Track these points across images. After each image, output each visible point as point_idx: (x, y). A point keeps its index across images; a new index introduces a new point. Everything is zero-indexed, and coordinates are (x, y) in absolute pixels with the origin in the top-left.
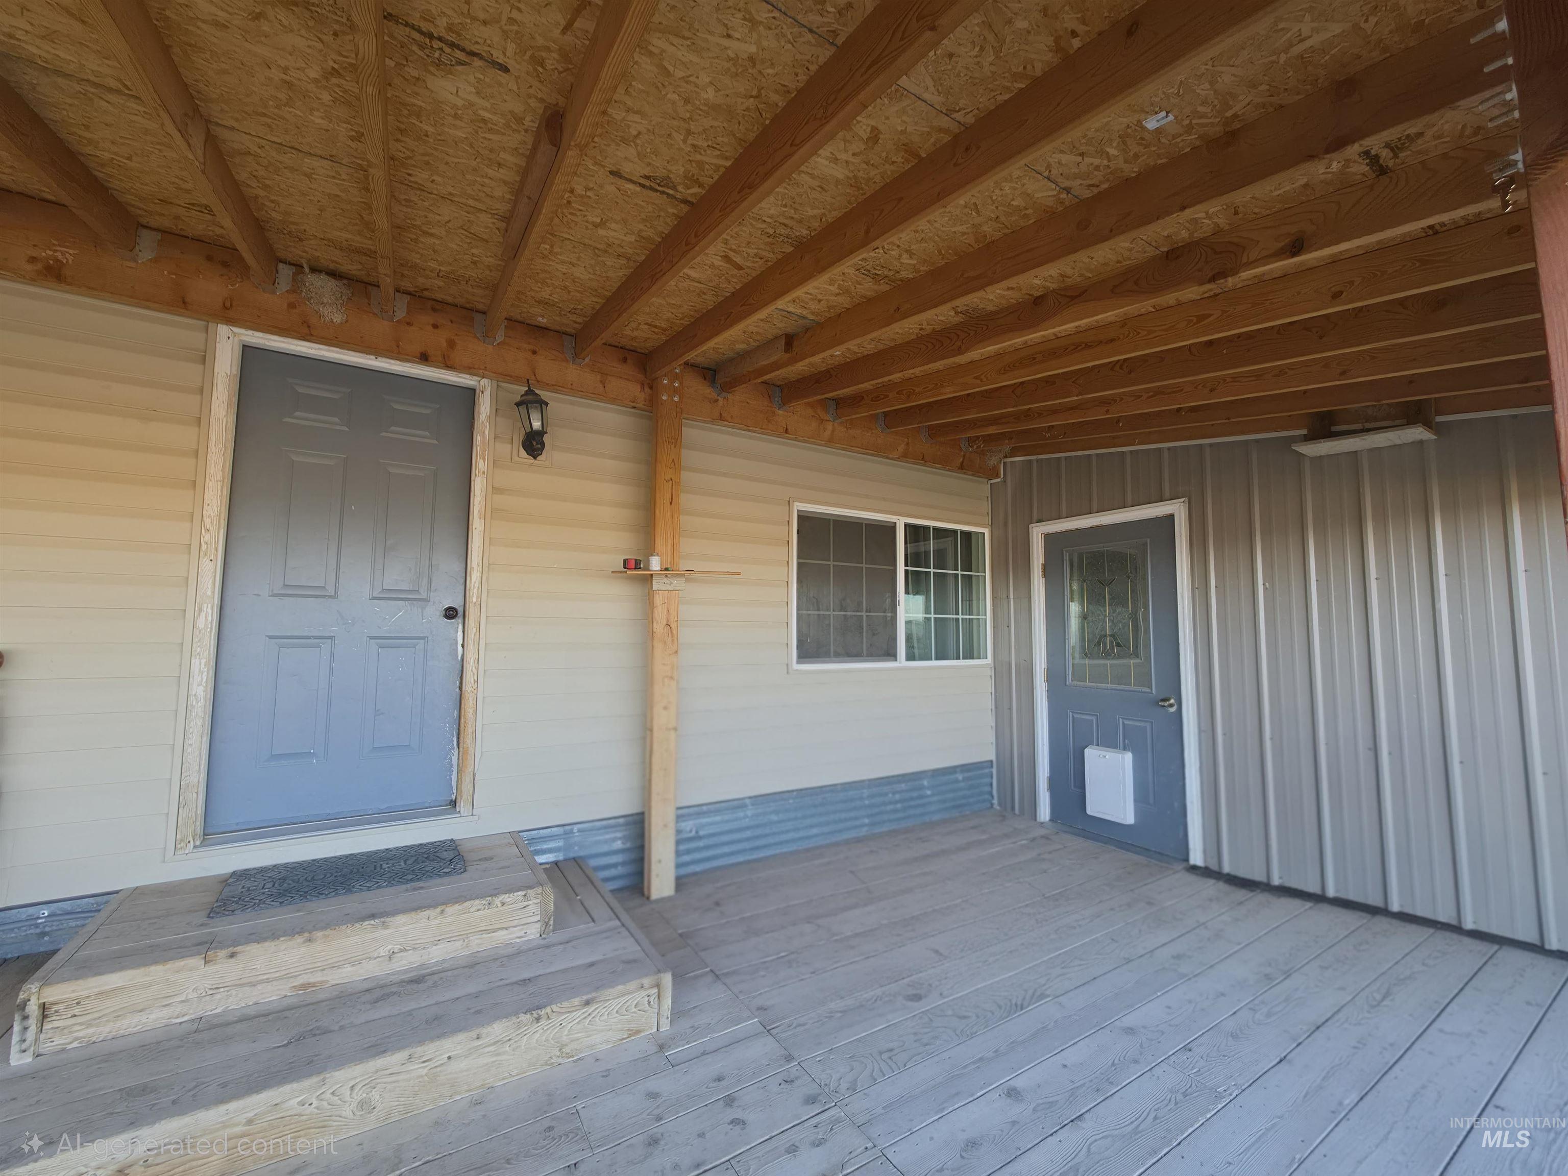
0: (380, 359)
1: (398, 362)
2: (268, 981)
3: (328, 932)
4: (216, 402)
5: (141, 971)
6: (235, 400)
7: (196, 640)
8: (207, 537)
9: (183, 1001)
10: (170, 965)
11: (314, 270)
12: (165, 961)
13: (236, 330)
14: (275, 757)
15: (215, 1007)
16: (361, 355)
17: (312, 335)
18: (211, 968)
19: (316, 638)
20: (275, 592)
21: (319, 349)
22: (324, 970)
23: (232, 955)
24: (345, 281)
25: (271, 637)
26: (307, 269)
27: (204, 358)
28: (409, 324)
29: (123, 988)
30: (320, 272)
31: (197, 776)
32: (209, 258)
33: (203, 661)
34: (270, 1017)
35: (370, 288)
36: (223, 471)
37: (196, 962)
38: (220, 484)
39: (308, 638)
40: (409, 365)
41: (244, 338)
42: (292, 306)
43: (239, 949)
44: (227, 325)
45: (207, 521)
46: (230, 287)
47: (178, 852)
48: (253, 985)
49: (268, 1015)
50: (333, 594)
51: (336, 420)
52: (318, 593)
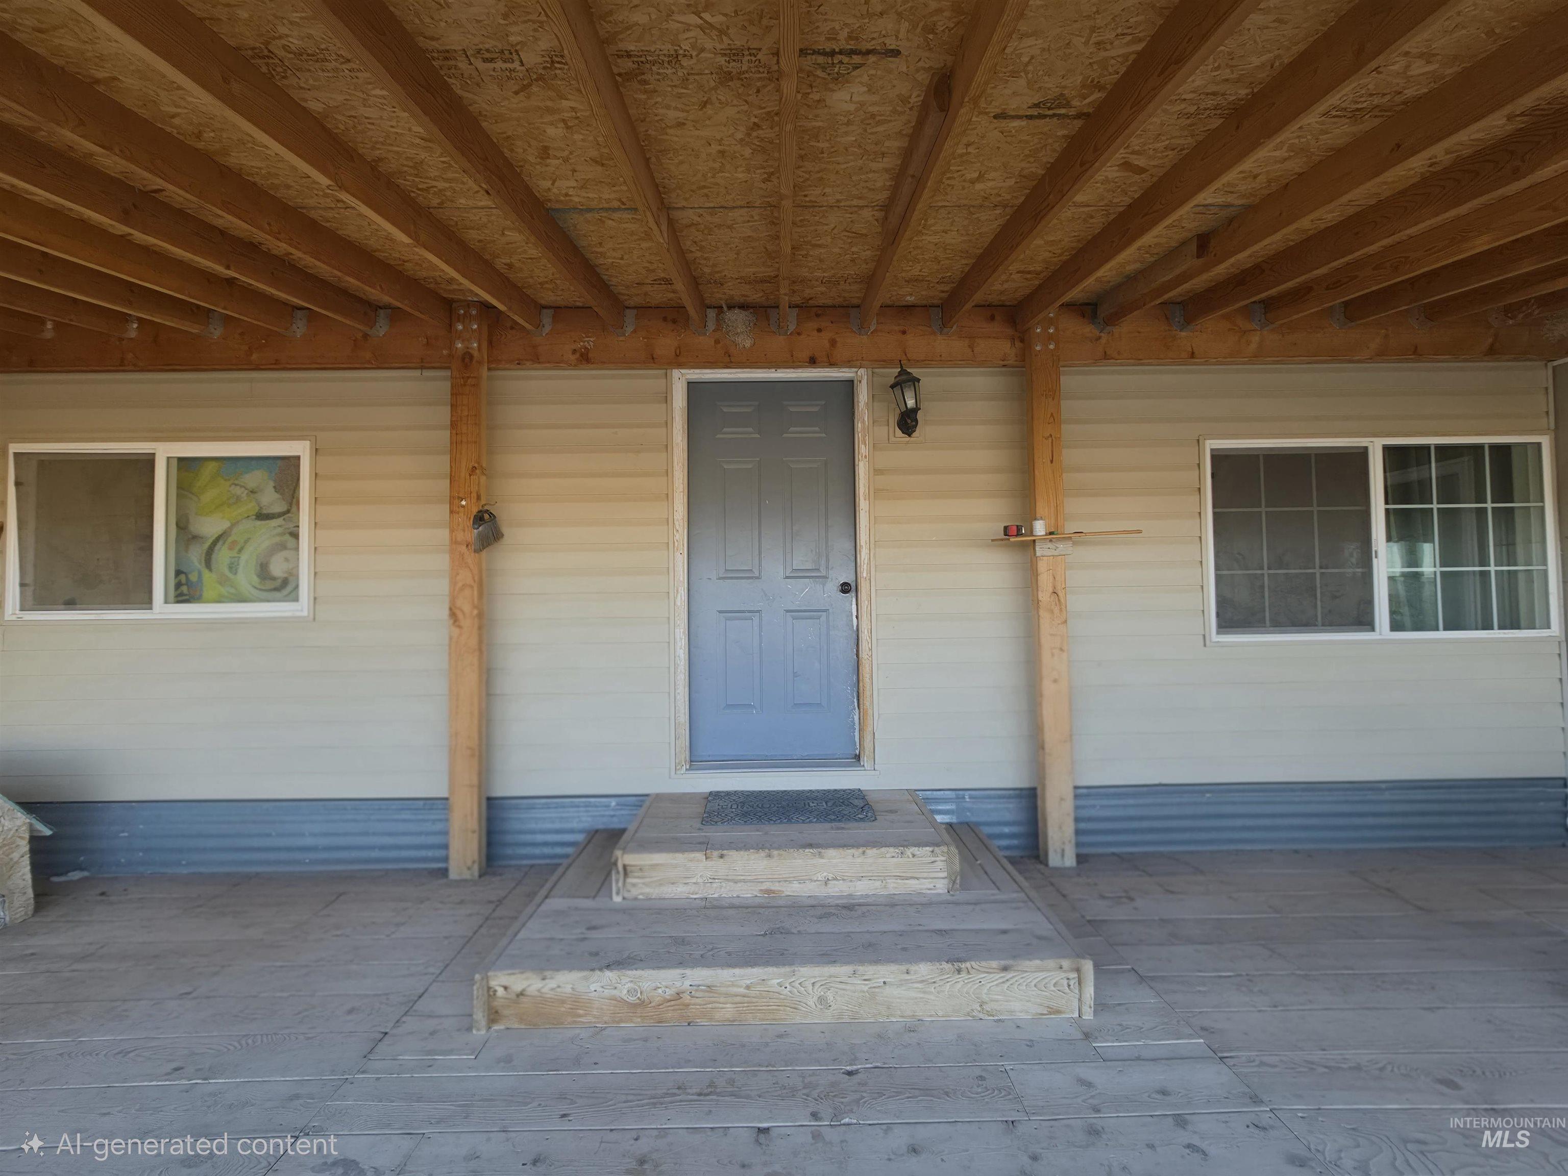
0: (779, 370)
1: (792, 370)
2: (744, 881)
3: (782, 852)
4: (675, 432)
5: (670, 855)
6: (686, 427)
7: (676, 615)
8: (677, 536)
9: (694, 883)
10: (686, 855)
11: (730, 307)
12: (683, 851)
13: (683, 371)
14: (729, 706)
15: (716, 891)
16: (765, 370)
17: (732, 362)
18: (710, 863)
19: (750, 612)
20: (721, 576)
21: (737, 373)
22: (779, 882)
23: (722, 856)
24: (752, 310)
25: (720, 612)
26: (725, 308)
27: (666, 398)
28: (799, 334)
29: (661, 865)
30: (734, 307)
31: (684, 718)
32: (665, 319)
33: (682, 630)
34: (749, 910)
35: (768, 310)
36: (683, 484)
37: (700, 856)
38: (682, 494)
39: (743, 612)
40: (800, 370)
41: (688, 377)
42: (717, 342)
43: (725, 852)
44: (677, 369)
45: (677, 523)
46: (678, 338)
47: (678, 772)
48: (736, 882)
49: (747, 908)
50: (758, 575)
51: (751, 429)
52: (747, 575)
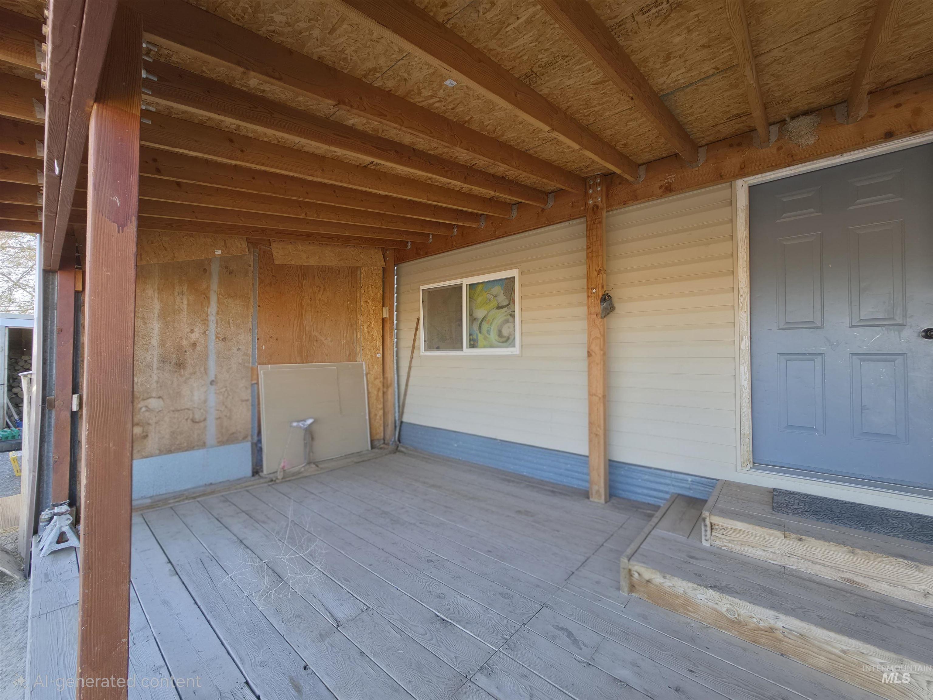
0: (844, 155)
1: (861, 150)
2: (823, 565)
3: (866, 553)
4: (739, 224)
5: (751, 527)
6: (748, 219)
7: (741, 356)
8: (742, 299)
9: (772, 552)
10: (765, 530)
11: (793, 118)
12: (763, 527)
13: (745, 179)
14: (789, 426)
15: (793, 564)
16: (828, 158)
17: (795, 160)
18: (787, 541)
19: (810, 354)
20: (780, 327)
21: (798, 168)
22: (864, 577)
23: (800, 540)
24: (815, 113)
25: (781, 354)
26: (788, 120)
27: (731, 202)
28: (871, 116)
29: (743, 531)
30: (798, 116)
31: (748, 430)
32: (731, 146)
33: (746, 367)
34: (832, 589)
35: (835, 107)
36: (746, 261)
37: (779, 534)
38: (745, 269)
39: (805, 354)
40: (871, 148)
41: (750, 182)
42: (779, 149)
43: (803, 537)
44: (741, 178)
45: (741, 290)
46: (743, 156)
47: (743, 468)
48: (814, 563)
49: (830, 587)
50: (820, 325)
51: (812, 210)
52: (810, 326)
